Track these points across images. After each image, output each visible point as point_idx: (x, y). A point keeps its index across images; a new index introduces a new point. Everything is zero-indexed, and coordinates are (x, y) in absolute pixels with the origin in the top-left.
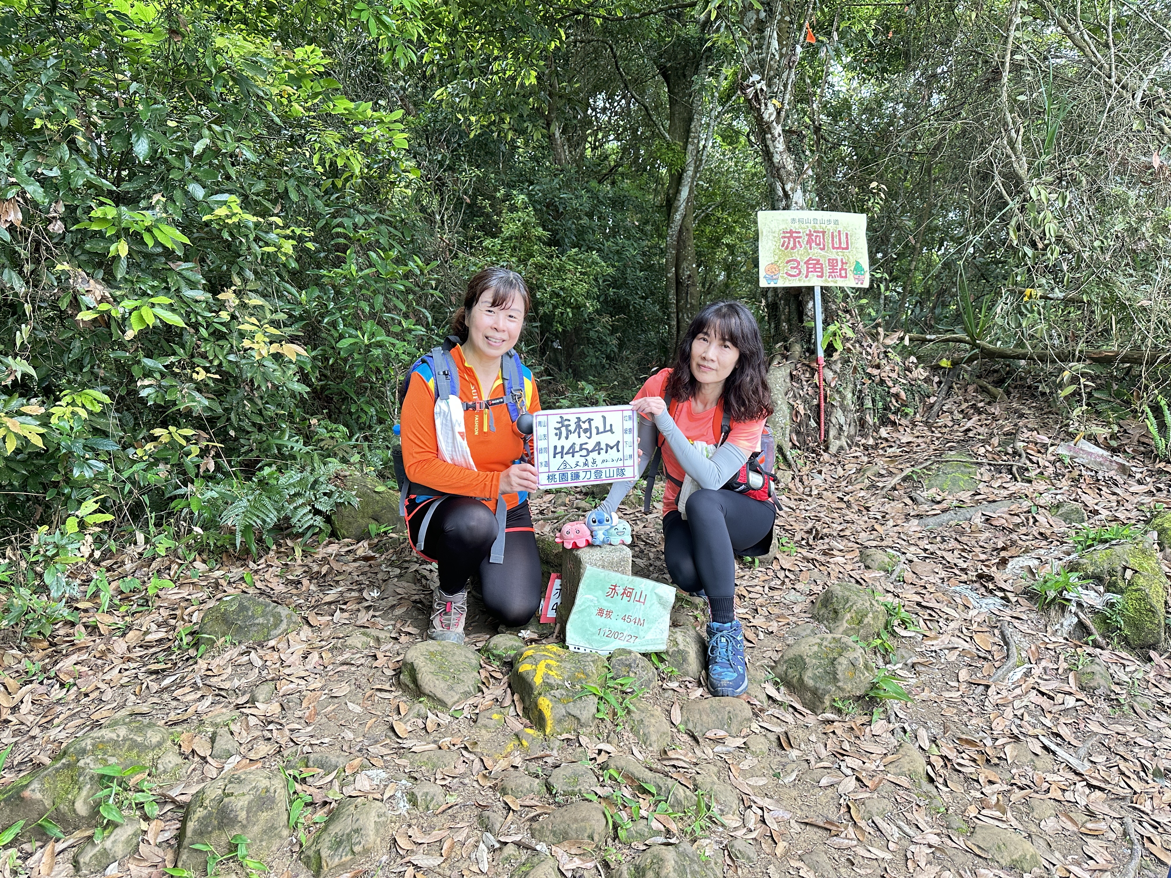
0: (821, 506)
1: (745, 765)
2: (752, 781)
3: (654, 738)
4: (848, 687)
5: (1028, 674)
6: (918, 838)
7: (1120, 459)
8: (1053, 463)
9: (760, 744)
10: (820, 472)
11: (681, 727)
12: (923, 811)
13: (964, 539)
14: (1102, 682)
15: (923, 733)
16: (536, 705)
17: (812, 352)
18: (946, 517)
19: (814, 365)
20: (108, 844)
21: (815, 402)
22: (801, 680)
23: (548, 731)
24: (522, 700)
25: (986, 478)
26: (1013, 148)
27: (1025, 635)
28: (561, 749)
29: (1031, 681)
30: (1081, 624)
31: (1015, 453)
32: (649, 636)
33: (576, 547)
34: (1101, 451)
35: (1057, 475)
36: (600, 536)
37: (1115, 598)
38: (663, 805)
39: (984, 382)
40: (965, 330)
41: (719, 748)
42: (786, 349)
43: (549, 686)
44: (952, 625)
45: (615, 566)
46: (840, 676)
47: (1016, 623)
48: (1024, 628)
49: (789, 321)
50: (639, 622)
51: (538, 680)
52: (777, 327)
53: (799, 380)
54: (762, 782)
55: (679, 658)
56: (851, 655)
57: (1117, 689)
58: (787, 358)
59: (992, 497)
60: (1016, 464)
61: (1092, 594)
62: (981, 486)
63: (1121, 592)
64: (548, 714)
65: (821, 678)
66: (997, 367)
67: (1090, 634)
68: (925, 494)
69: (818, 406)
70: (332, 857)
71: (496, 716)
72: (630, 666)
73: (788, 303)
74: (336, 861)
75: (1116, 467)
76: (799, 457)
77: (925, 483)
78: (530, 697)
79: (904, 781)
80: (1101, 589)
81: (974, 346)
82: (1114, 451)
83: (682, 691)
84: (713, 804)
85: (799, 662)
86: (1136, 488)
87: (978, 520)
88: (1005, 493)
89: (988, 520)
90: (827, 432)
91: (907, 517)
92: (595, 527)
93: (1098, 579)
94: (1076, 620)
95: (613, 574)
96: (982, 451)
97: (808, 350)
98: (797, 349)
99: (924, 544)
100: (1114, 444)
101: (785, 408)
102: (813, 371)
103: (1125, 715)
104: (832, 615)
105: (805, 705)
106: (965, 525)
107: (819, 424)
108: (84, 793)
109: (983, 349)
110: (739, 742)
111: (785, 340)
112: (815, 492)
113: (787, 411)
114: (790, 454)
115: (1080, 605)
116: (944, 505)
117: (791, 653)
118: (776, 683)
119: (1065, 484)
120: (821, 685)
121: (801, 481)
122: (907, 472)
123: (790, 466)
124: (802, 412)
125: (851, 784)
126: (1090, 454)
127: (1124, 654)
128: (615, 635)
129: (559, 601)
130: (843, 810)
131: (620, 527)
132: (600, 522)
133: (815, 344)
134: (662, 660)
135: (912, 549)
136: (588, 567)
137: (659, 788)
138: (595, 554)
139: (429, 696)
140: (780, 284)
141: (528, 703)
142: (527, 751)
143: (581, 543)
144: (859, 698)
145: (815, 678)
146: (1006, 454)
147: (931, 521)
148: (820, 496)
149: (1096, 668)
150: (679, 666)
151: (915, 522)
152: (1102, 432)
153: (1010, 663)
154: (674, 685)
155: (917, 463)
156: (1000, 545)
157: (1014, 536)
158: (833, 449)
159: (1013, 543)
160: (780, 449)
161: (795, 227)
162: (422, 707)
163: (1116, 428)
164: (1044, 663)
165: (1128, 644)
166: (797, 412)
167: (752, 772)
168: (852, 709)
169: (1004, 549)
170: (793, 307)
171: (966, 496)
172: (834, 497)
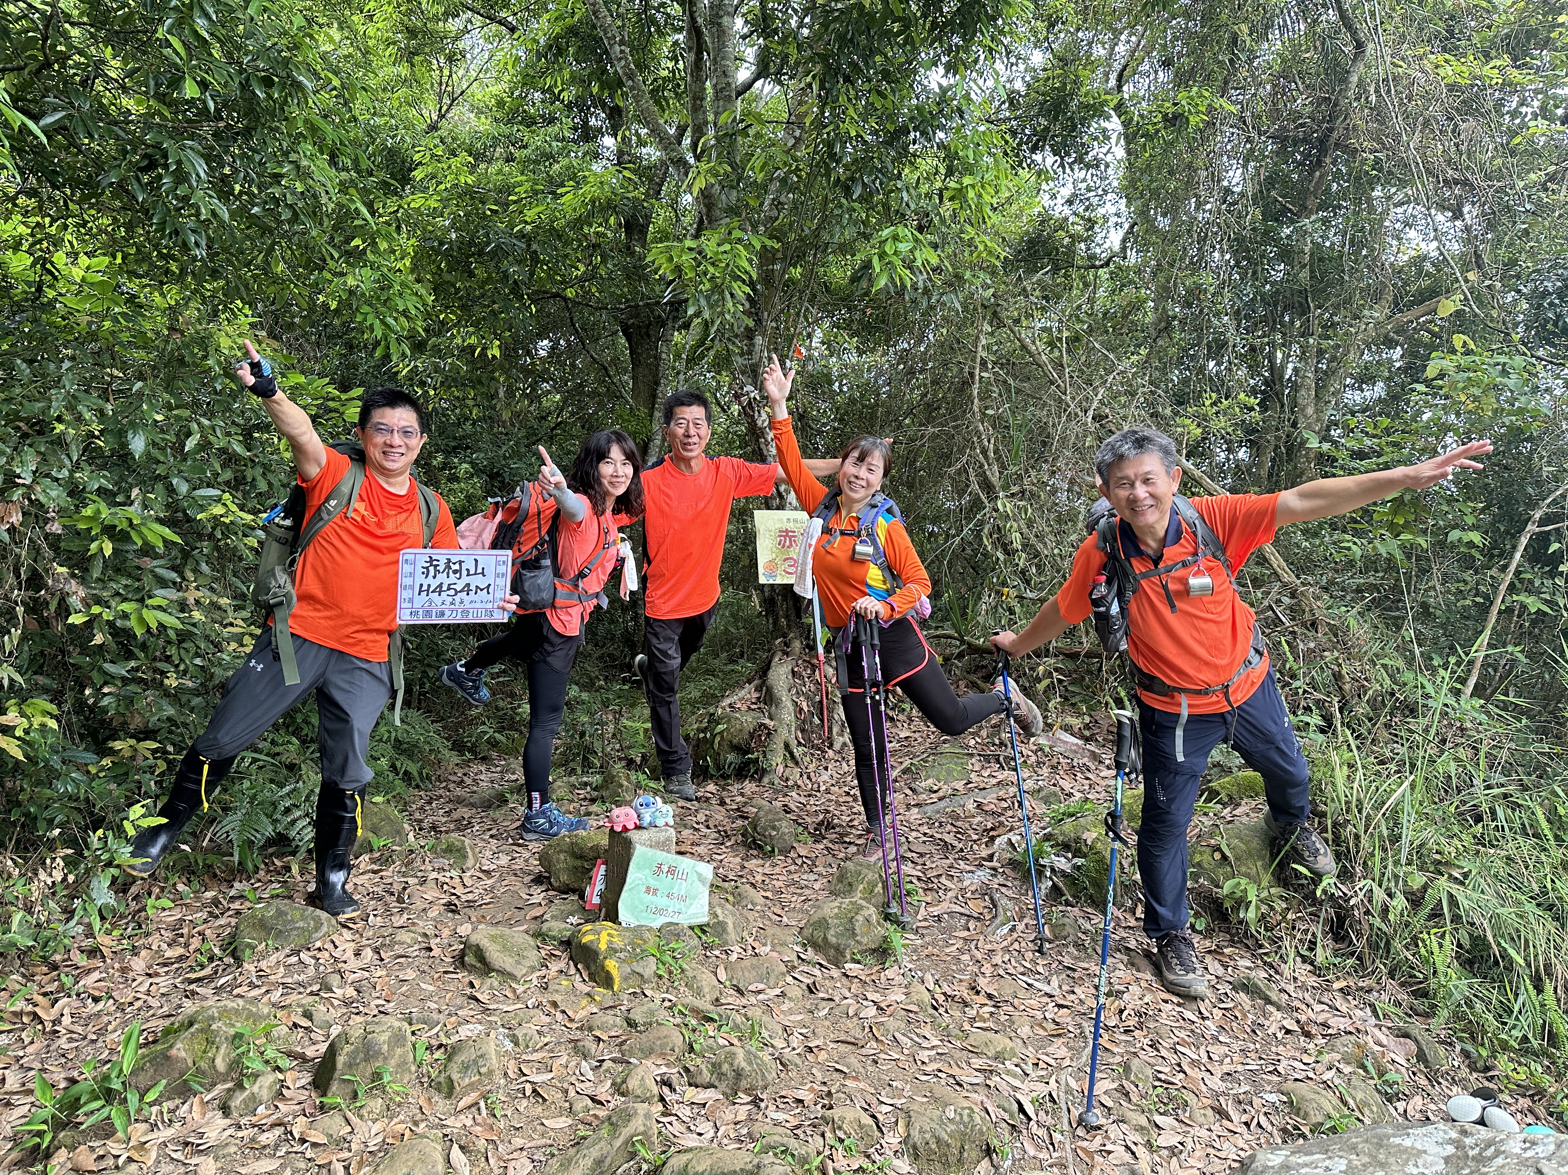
0: (829, 800)
1: (784, 1007)
2: (792, 1018)
3: (706, 990)
4: (865, 940)
5: (1013, 929)
6: (925, 1044)
7: (1092, 747)
8: (1035, 752)
9: (795, 992)
10: (826, 768)
11: (728, 983)
12: (929, 1026)
13: (959, 824)
14: (1071, 931)
15: (929, 978)
16: (603, 967)
17: (812, 648)
18: (942, 804)
19: (815, 661)
20: (255, 1089)
21: (818, 698)
22: (825, 938)
23: (616, 988)
24: (587, 967)
25: (977, 768)
26: (986, 457)
27: (1010, 899)
28: (629, 1001)
29: (1015, 935)
30: (1055, 886)
31: (1002, 744)
32: (691, 911)
33: (625, 829)
34: (1076, 741)
35: (1038, 763)
36: (647, 819)
37: (1079, 861)
38: (724, 1028)
39: (974, 678)
40: (954, 626)
41: (761, 997)
42: (787, 645)
43: (612, 950)
44: (950, 894)
45: (661, 845)
46: (858, 931)
47: (1003, 890)
48: (1009, 893)
49: (787, 617)
50: (683, 899)
51: (603, 946)
52: (776, 622)
53: (801, 677)
54: (800, 1017)
55: (719, 929)
56: (866, 913)
57: (1083, 937)
58: (787, 654)
59: (982, 785)
60: (1003, 753)
61: (1063, 860)
62: (973, 775)
63: (1084, 856)
64: (615, 973)
65: (842, 935)
66: (984, 663)
67: (1063, 895)
68: (923, 784)
69: (821, 702)
70: (462, 1078)
71: (564, 983)
72: (678, 935)
73: (785, 599)
74: (467, 1081)
75: (1087, 754)
76: (805, 754)
77: (923, 774)
78: (595, 962)
79: (915, 1008)
80: (1070, 855)
81: (963, 642)
82: (1087, 740)
83: (724, 956)
84: (763, 1031)
85: (823, 924)
86: (1105, 773)
87: (971, 806)
88: (994, 781)
89: (979, 806)
90: (830, 729)
91: (908, 807)
92: (643, 810)
93: (1066, 847)
94: (1050, 883)
95: (659, 853)
96: (972, 742)
97: (808, 646)
98: (797, 645)
99: (925, 829)
100: (1087, 733)
101: (789, 704)
102: (814, 667)
103: (1089, 956)
104: (847, 888)
105: (829, 961)
106: (959, 811)
107: (822, 720)
108: (222, 1051)
109: (969, 645)
110: (778, 991)
111: (785, 636)
112: (823, 788)
113: (792, 708)
114: (798, 751)
115: (1053, 870)
116: (941, 794)
117: (815, 918)
118: (804, 945)
119: (1045, 771)
120: (843, 941)
121: (809, 778)
122: (907, 763)
123: (797, 763)
124: (806, 709)
125: (872, 1011)
126: (1066, 743)
127: (1089, 910)
128: (660, 911)
129: (603, 887)
130: (867, 1030)
131: (664, 810)
132: (647, 805)
133: (815, 640)
134: (704, 932)
135: (914, 834)
136: (638, 846)
137: (720, 1016)
138: (644, 835)
139: (498, 971)
140: (779, 581)
141: (593, 968)
142: (601, 1002)
143: (631, 826)
144: (874, 950)
145: (837, 935)
146: (994, 744)
147: (929, 809)
148: (828, 791)
149: (1066, 920)
150: (719, 936)
151: (916, 810)
152: (1076, 722)
153: (998, 921)
154: (717, 953)
155: (915, 756)
156: (989, 825)
157: (1002, 819)
158: (837, 746)
159: (1001, 824)
160: (787, 746)
161: (791, 526)
162: (494, 980)
163: (1087, 719)
164: (1026, 921)
165: (1093, 901)
166: (801, 709)
167: (791, 1012)
168: (870, 960)
169: (992, 829)
170: (791, 603)
171: (959, 785)
172: (841, 791)
